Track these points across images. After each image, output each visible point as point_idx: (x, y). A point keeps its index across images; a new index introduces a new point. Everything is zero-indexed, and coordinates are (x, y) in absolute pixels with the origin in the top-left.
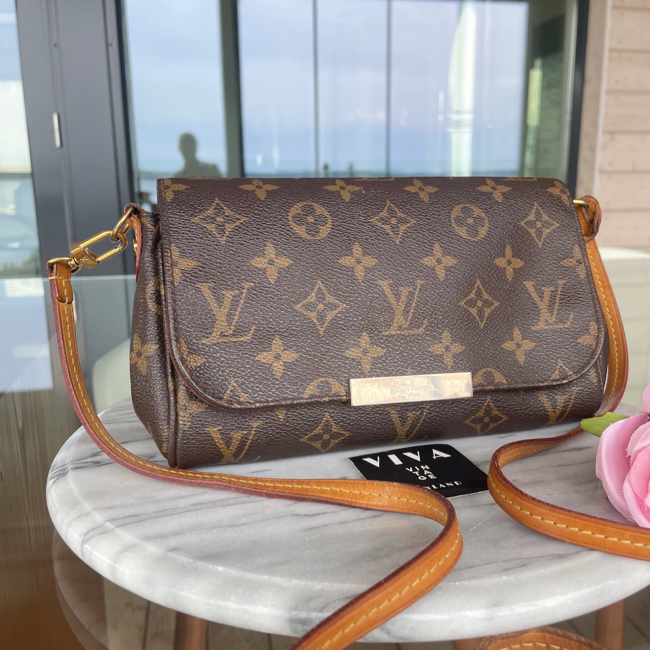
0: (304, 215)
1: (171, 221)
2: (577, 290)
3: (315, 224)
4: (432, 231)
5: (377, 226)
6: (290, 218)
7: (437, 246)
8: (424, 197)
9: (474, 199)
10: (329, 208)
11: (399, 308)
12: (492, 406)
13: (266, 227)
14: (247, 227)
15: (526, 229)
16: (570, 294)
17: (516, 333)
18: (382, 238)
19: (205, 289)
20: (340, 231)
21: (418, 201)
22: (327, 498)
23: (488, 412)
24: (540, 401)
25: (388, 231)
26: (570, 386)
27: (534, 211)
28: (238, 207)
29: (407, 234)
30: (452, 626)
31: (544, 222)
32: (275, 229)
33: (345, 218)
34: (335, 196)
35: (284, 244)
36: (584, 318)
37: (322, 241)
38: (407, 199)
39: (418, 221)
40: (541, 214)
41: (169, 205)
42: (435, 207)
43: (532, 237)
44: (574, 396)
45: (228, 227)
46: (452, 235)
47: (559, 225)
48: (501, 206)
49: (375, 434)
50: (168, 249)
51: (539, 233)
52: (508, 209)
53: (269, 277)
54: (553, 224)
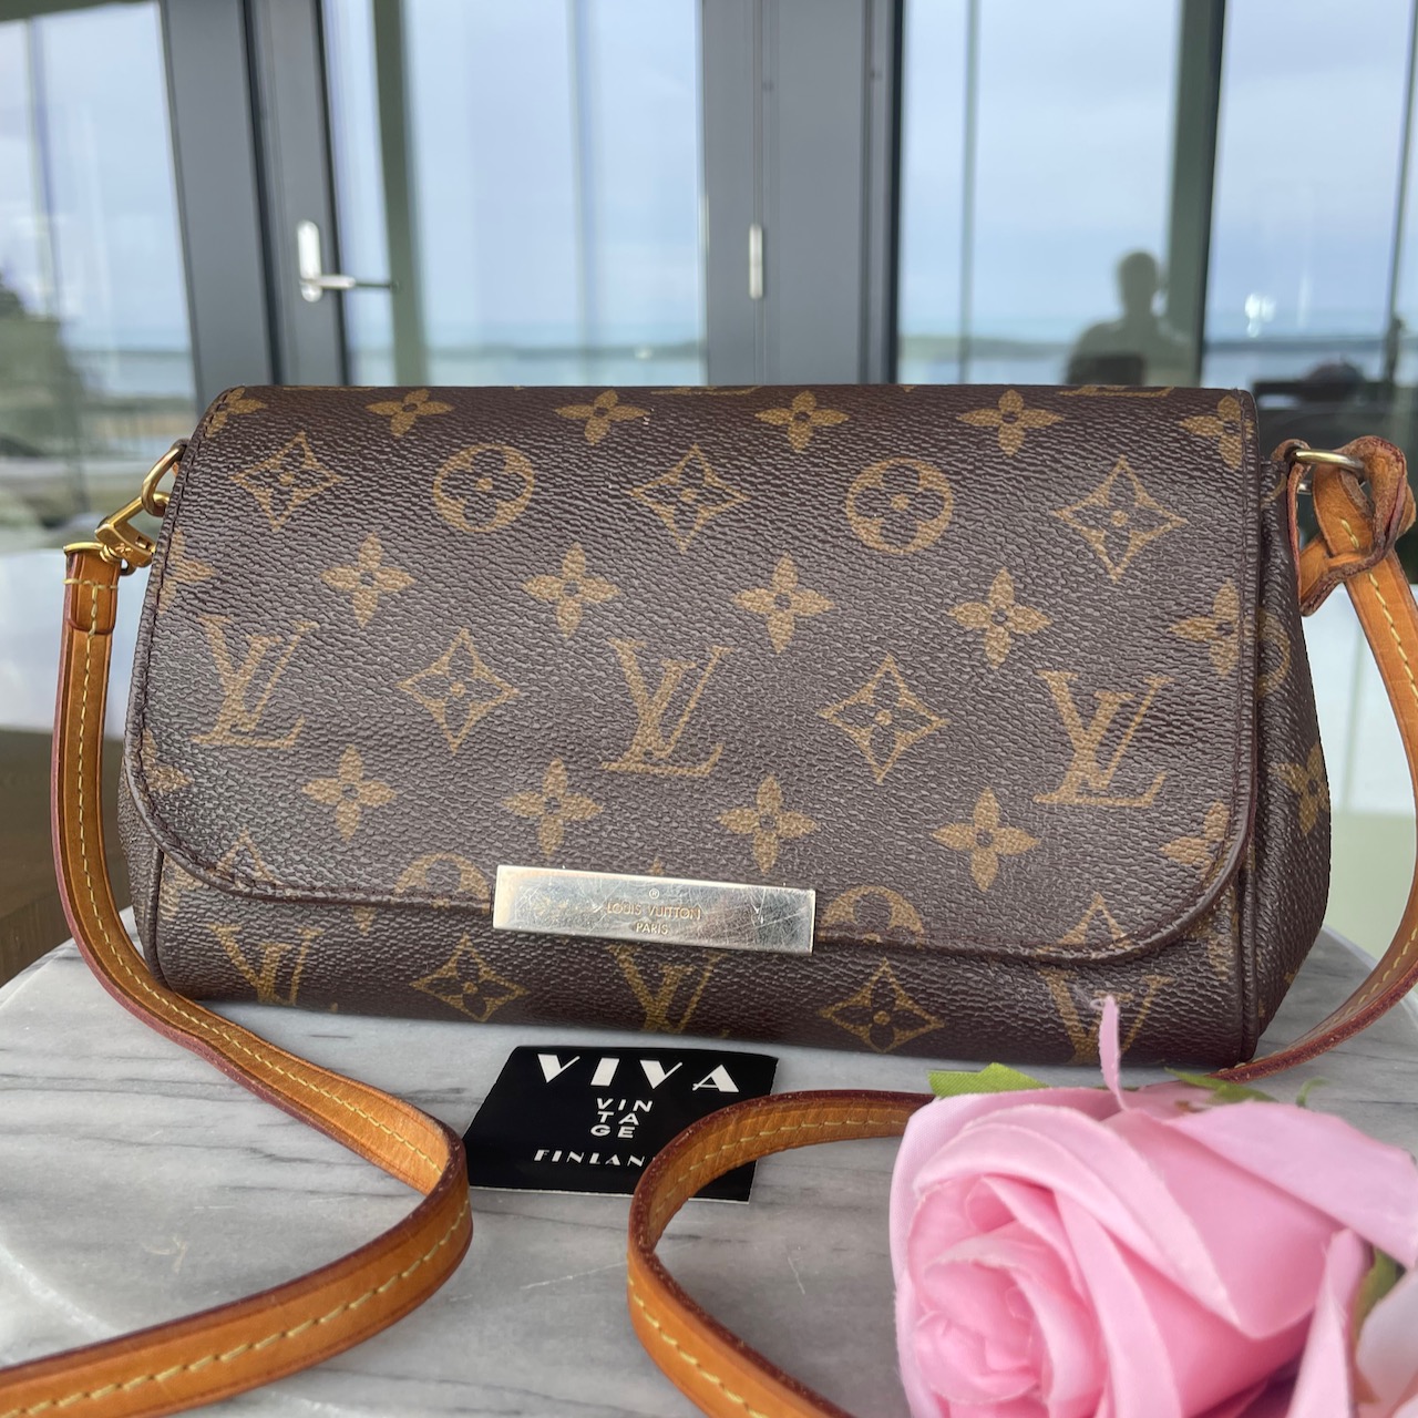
0: (475, 474)
2: (1198, 706)
3: (490, 495)
4: (783, 526)
5: (641, 506)
6: (438, 480)
7: (785, 564)
8: (799, 438)
9: (934, 446)
10: (541, 458)
11: (652, 711)
12: (894, 986)
13: (378, 499)
14: (337, 497)
15: (1074, 530)
16: (1172, 717)
17: (986, 804)
18: (646, 535)
19: (214, 626)
20: (548, 515)
21: (777, 446)
23: (883, 996)
24: (1046, 995)
25: (665, 520)
26: (1143, 971)
27: (1110, 480)
28: (336, 452)
29: (714, 530)
31: (1139, 512)
32: (394, 504)
33: (569, 485)
34: (570, 431)
35: (406, 540)
36: (1197, 787)
37: (495, 536)
38: (748, 442)
39: (755, 498)
40: (1132, 490)
42: (816, 465)
43: (1094, 552)
44: (1149, 999)
45: (298, 497)
46: (837, 537)
47: (1187, 522)
48: (1008, 465)
49: (587, 1002)
50: (165, 538)
51: (1118, 542)
52: (1025, 473)
53: (357, 612)
54: (1167, 520)
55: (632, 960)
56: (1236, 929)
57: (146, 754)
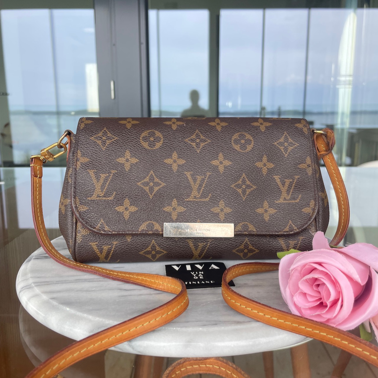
0: (149, 137)
1: (80, 138)
2: (305, 181)
3: (154, 141)
4: (219, 147)
5: (188, 143)
6: (141, 138)
7: (221, 155)
8: (219, 128)
9: (247, 130)
10: (163, 133)
11: (195, 187)
12: (249, 244)
13: (127, 142)
14: (117, 142)
15: (277, 147)
16: (301, 184)
17: (265, 204)
18: (190, 149)
19: (92, 173)
20: (167, 145)
21: (215, 130)
22: (139, 282)
23: (246, 246)
24: (279, 243)
25: (194, 146)
26: (298, 236)
27: (283, 136)
28: (115, 132)
29: (204, 148)
30: (165, 349)
31: (290, 143)
32: (132, 143)
33: (171, 139)
34: (168, 127)
35: (136, 151)
36: (308, 197)
37: (156, 150)
38: (208, 129)
39: (212, 141)
40: (288, 138)
41: (81, 131)
42: (224, 134)
43: (282, 151)
44: (300, 242)
45: (108, 142)
46: (231, 149)
47: (299, 145)
48: (263, 133)
49: (181, 253)
50: (76, 152)
51: (286, 149)
52: (267, 135)
53: (126, 168)
54: (295, 144)
55: (192, 243)
56: (316, 226)
57: (77, 202)
